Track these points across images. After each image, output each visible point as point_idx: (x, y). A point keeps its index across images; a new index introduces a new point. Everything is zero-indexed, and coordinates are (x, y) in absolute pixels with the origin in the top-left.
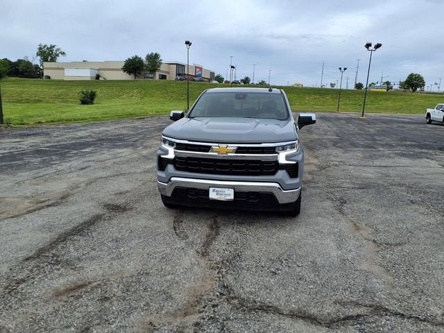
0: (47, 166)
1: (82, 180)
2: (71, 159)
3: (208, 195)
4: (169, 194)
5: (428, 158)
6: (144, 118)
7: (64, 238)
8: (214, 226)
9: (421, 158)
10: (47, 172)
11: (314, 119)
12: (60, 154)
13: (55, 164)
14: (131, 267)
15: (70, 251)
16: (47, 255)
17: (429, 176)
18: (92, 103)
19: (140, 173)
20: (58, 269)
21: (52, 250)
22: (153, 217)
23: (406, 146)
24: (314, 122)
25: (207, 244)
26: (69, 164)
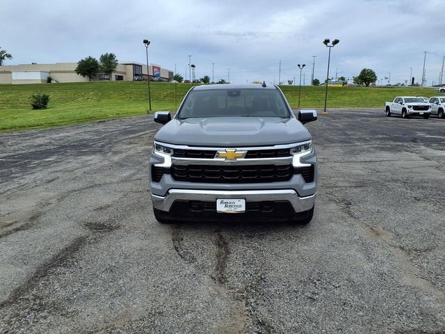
0: (7, 181)
1: (51, 194)
2: (33, 171)
3: (216, 208)
4: (167, 209)
5: (407, 151)
6: (105, 121)
7: (44, 271)
8: (221, 243)
9: (399, 151)
10: (9, 187)
11: (315, 115)
12: (20, 165)
13: (17, 177)
14: (139, 305)
15: (57, 289)
16: (27, 297)
17: (418, 170)
18: (44, 107)
19: (118, 183)
20: (45, 318)
21: (32, 289)
22: (147, 236)
23: (380, 139)
24: (316, 119)
25: (221, 267)
26: (33, 177)
